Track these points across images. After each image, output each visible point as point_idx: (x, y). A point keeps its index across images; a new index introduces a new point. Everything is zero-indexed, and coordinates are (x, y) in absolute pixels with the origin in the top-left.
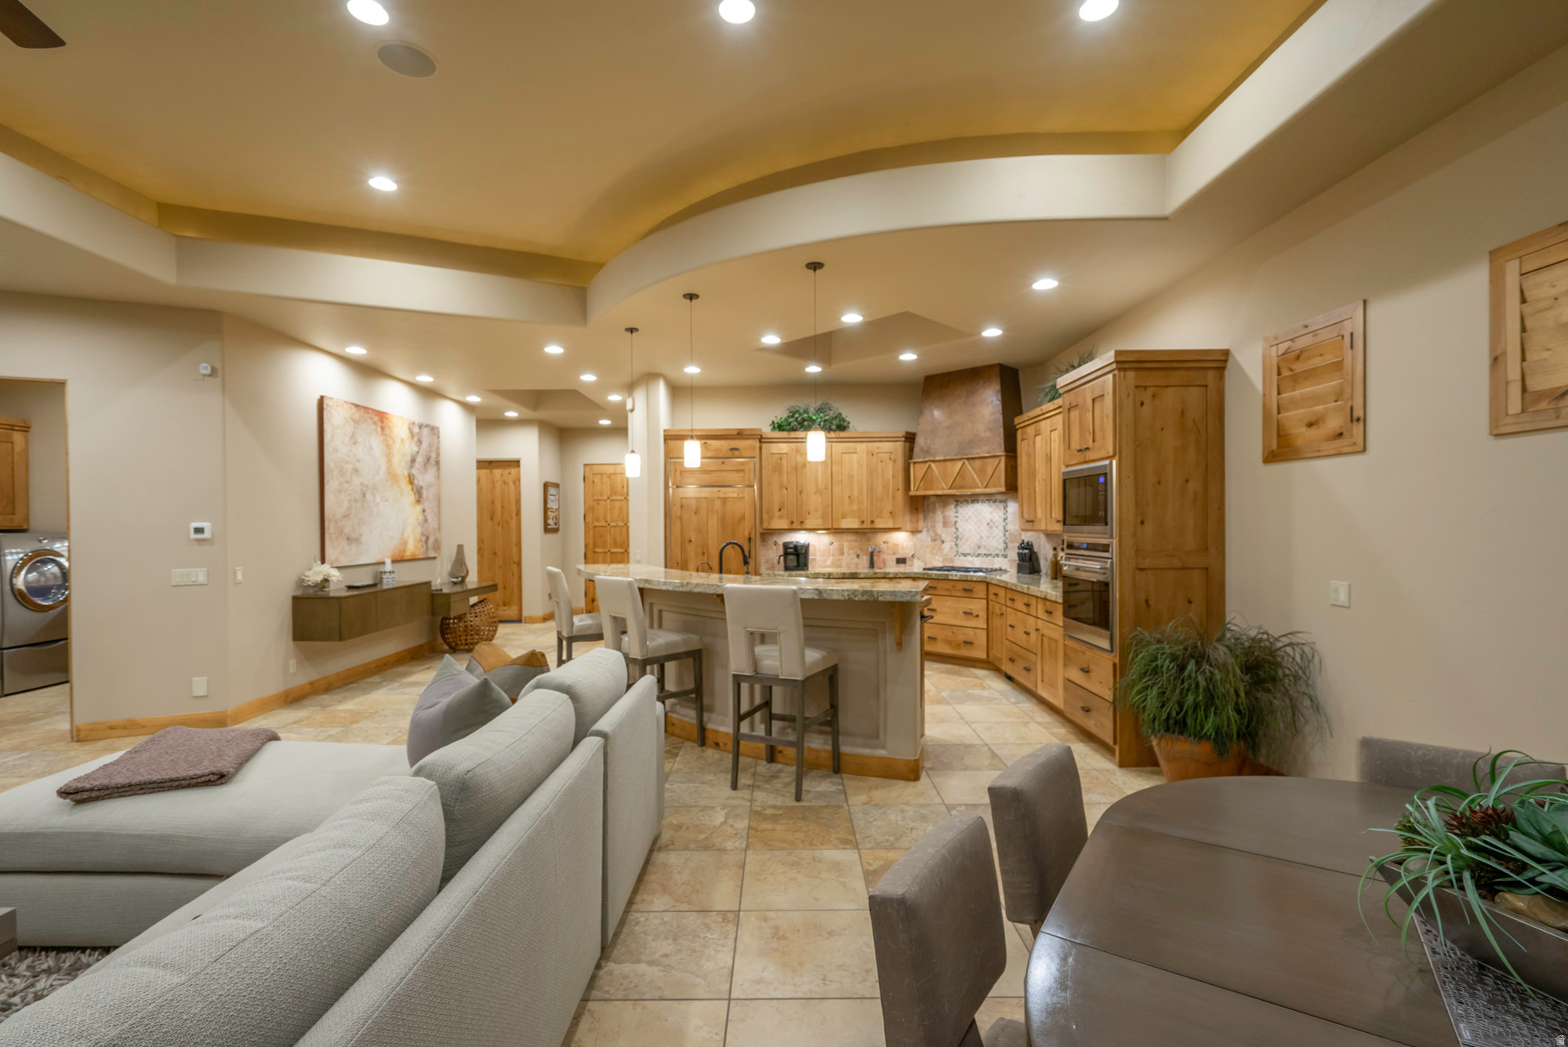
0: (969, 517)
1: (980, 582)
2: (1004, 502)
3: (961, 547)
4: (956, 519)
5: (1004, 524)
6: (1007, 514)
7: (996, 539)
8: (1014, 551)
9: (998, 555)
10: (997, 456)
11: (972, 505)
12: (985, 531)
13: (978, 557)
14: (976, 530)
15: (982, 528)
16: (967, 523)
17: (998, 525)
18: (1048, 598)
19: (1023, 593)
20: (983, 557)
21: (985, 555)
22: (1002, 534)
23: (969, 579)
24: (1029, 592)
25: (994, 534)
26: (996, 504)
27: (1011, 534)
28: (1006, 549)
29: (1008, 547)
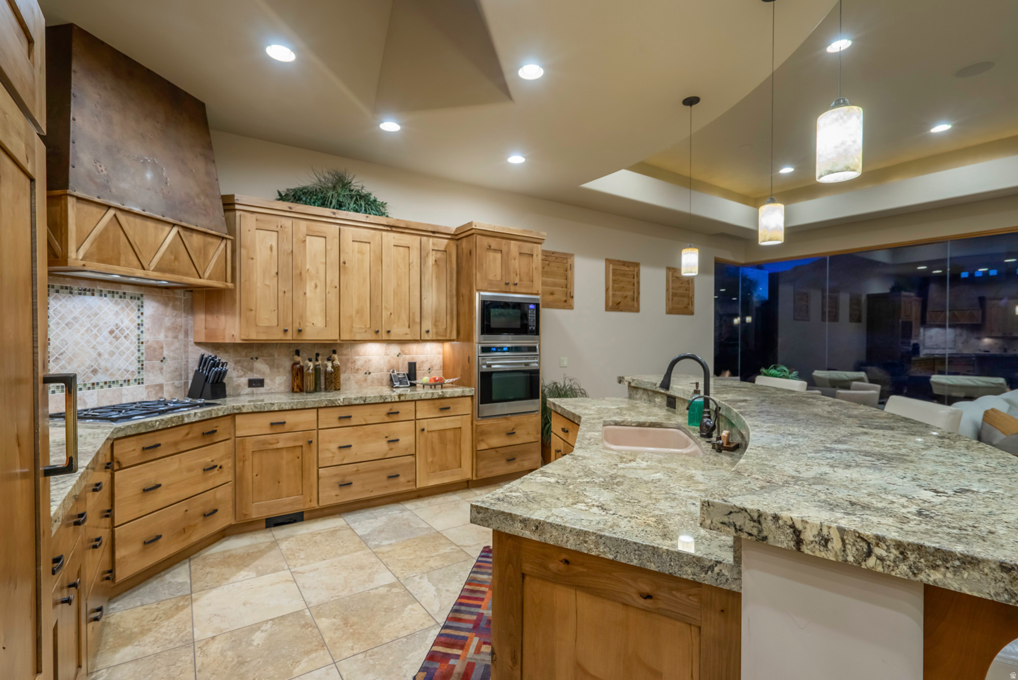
0: (75, 318)
1: (226, 415)
2: (139, 299)
5: (137, 332)
6: (142, 318)
7: (125, 356)
8: (153, 373)
9: (129, 381)
10: (223, 238)
11: (82, 297)
12: (105, 344)
13: (93, 388)
14: (88, 342)
15: (100, 339)
16: (70, 329)
17: (128, 334)
18: (448, 396)
19: (384, 403)
20: (102, 387)
21: (106, 383)
22: (135, 347)
23: (213, 416)
24: (402, 398)
25: (122, 348)
26: (125, 300)
27: (149, 347)
28: (141, 370)
29: (144, 367)
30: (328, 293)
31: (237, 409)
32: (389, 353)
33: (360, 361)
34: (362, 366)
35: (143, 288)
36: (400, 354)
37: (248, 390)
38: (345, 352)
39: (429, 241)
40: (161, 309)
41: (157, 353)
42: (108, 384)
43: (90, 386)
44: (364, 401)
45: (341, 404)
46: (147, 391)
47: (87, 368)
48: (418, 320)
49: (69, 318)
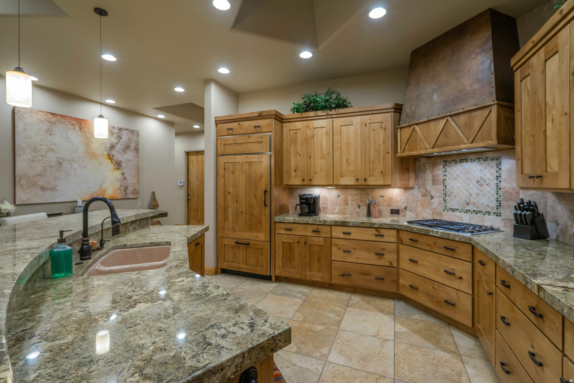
0: (458, 175)
1: (463, 242)
2: (497, 159)
3: (450, 202)
4: (445, 178)
5: (496, 181)
6: (500, 172)
7: (487, 197)
8: (509, 210)
9: (489, 212)
11: (460, 164)
12: (474, 189)
13: (467, 213)
14: (464, 187)
15: (471, 186)
16: (455, 181)
17: (489, 183)
20: (472, 213)
21: (474, 211)
22: (494, 192)
23: (451, 239)
25: (485, 192)
26: (487, 162)
27: (506, 192)
28: (499, 207)
29: (501, 205)
41: (513, 196)
42: (477, 212)
43: (465, 211)
46: (504, 222)
49: (455, 175)
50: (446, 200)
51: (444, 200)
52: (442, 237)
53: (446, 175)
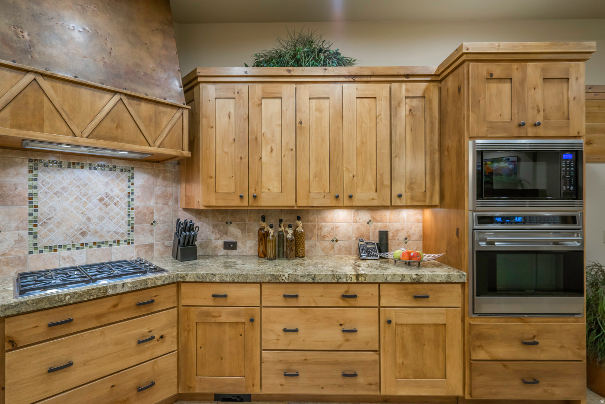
0: (63, 188)
1: (169, 284)
2: (129, 171)
3: (46, 236)
4: (33, 191)
5: (128, 200)
6: (132, 187)
7: (114, 221)
8: (143, 234)
9: (118, 241)
10: (179, 107)
11: (70, 170)
12: (95, 210)
13: (82, 248)
14: (77, 208)
15: (90, 205)
16: (58, 197)
17: (118, 202)
18: (425, 280)
19: (337, 283)
20: (91, 247)
21: (95, 243)
22: (125, 213)
23: (149, 286)
24: (361, 279)
25: (112, 213)
26: (115, 173)
27: (139, 213)
28: (131, 232)
29: (134, 229)
30: (284, 156)
31: (181, 278)
32: (358, 220)
33: (327, 228)
34: (329, 233)
35: (134, 162)
36: (370, 221)
37: (223, 252)
38: (311, 218)
39: (401, 86)
40: (151, 179)
41: (147, 217)
42: (98, 245)
43: (79, 246)
44: (313, 279)
45: (286, 281)
46: (137, 250)
47: (76, 231)
48: (387, 182)
49: (58, 188)
50: (36, 233)
51: (30, 234)
52: (135, 289)
53: (36, 187)
